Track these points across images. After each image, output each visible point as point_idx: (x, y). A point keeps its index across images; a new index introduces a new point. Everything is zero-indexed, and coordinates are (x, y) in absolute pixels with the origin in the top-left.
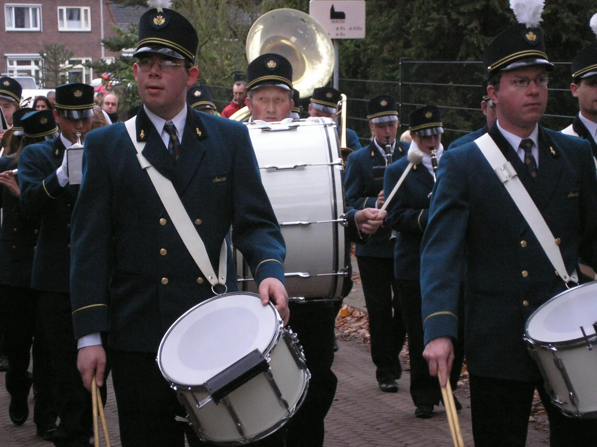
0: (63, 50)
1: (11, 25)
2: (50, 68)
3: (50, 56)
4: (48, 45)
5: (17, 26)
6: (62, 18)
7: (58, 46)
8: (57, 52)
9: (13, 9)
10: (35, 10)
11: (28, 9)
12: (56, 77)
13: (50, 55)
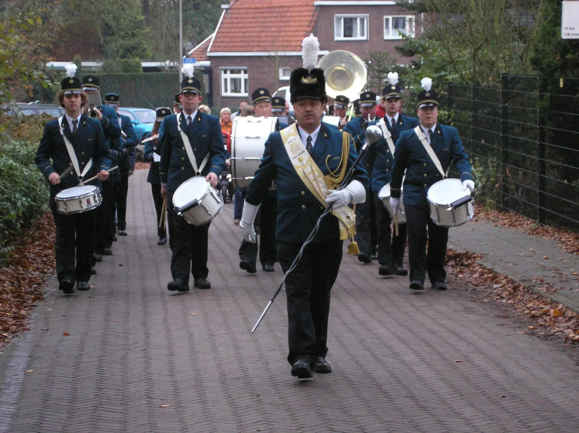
0: (386, 57)
1: (340, 36)
2: (375, 74)
3: (374, 64)
4: (373, 53)
5: (345, 36)
6: (387, 27)
7: (382, 53)
8: (381, 59)
9: (342, 20)
10: (362, 20)
11: (356, 19)
12: (380, 83)
13: (374, 62)
